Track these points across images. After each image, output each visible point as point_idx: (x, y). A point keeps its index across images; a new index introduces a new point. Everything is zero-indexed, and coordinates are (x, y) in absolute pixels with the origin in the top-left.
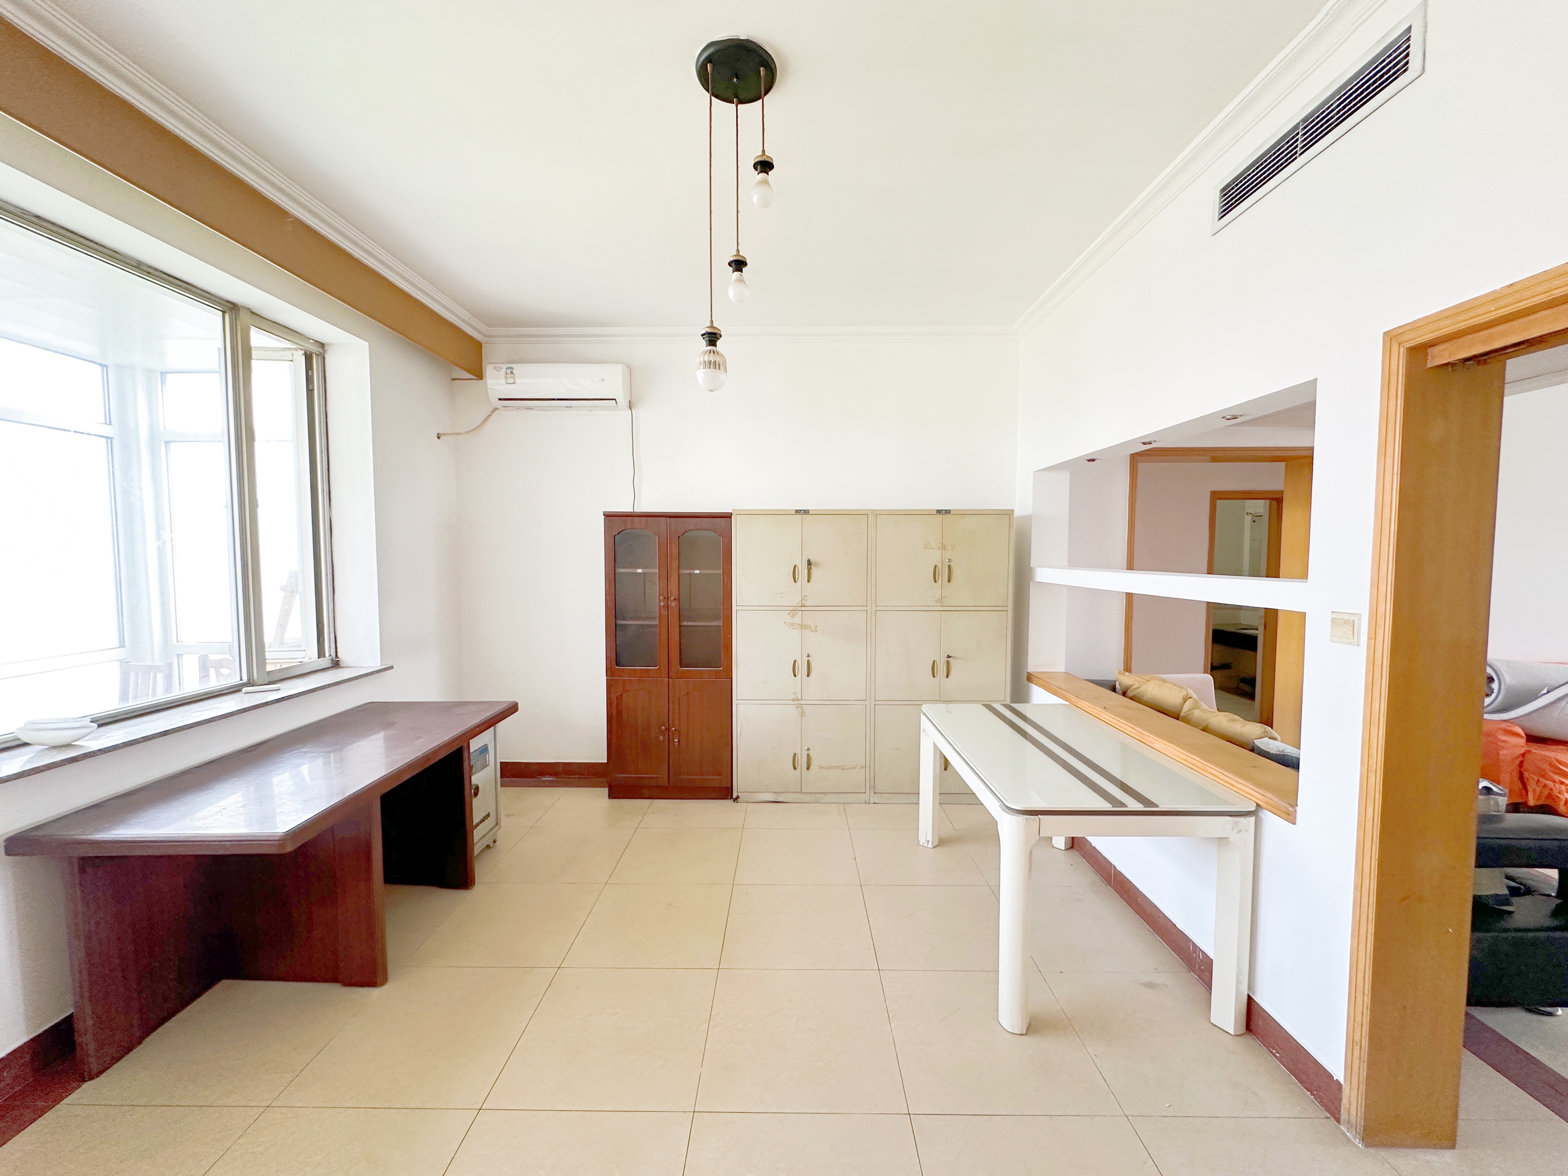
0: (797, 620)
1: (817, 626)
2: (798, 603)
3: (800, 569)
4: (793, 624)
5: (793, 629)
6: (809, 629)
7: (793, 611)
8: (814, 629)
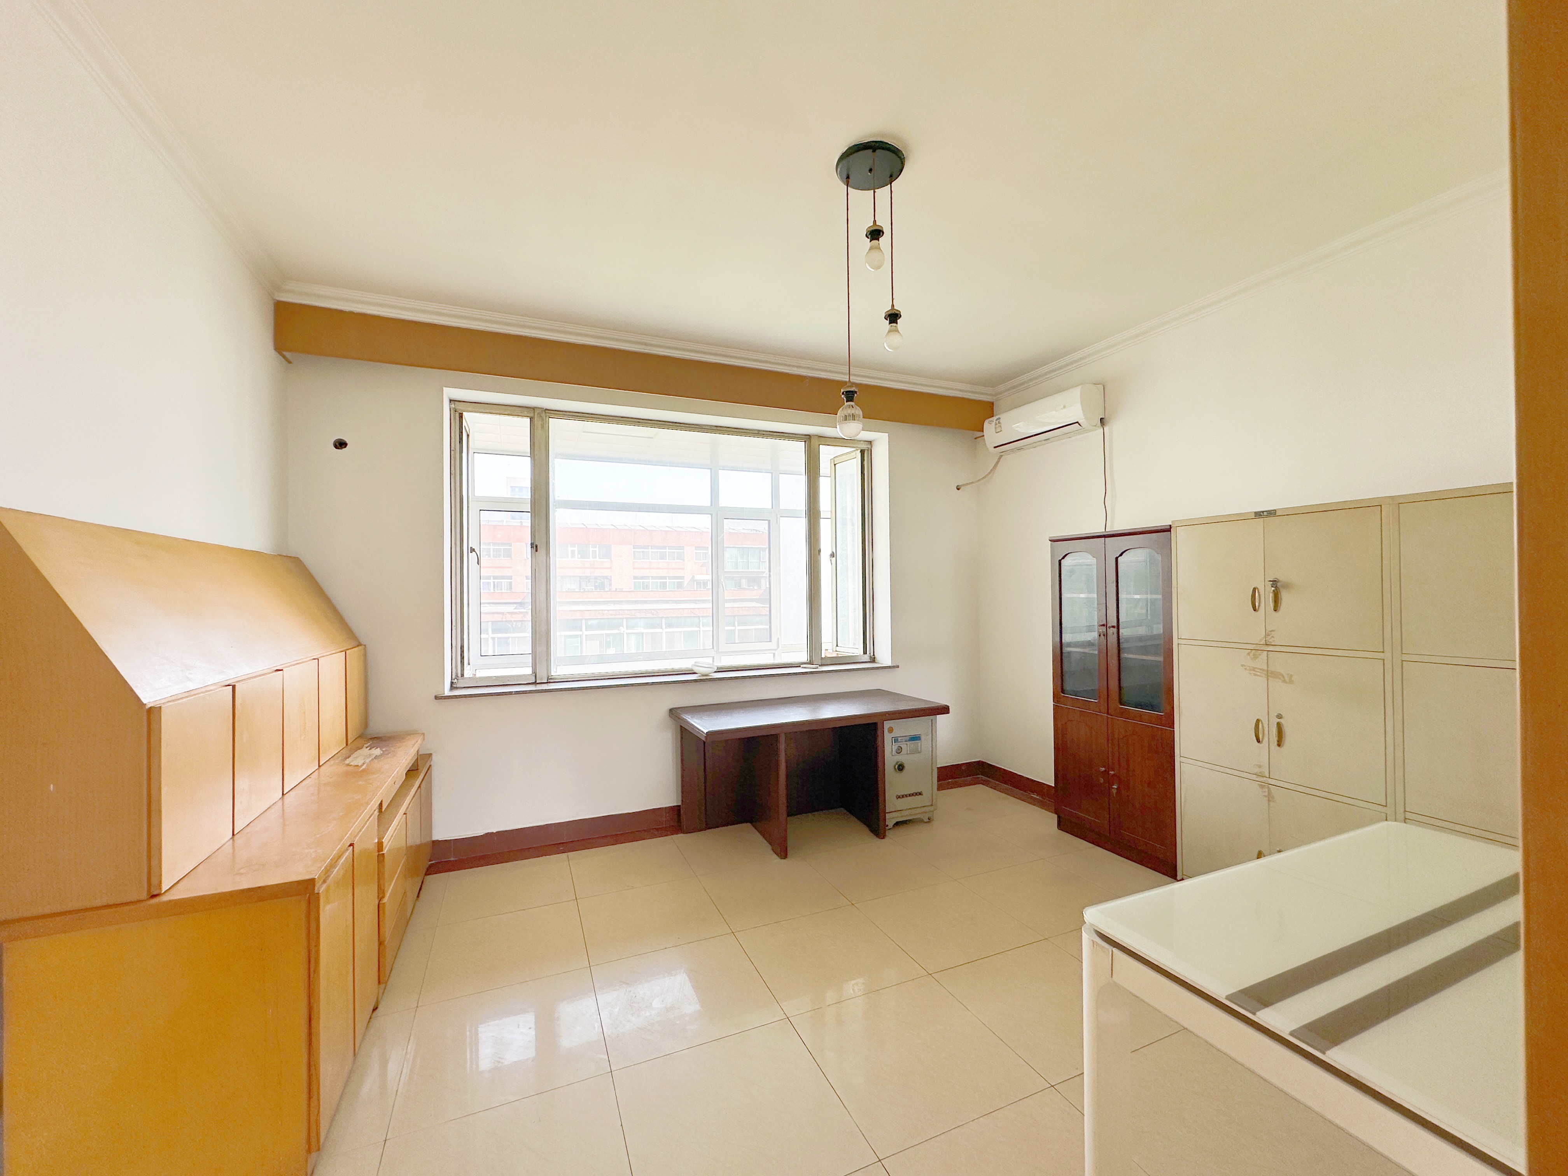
0: (1261, 663)
1: (1291, 676)
2: (1261, 640)
3: (1262, 593)
4: (1254, 669)
5: (1255, 675)
6: (1280, 679)
7: (1255, 651)
8: (1287, 679)
